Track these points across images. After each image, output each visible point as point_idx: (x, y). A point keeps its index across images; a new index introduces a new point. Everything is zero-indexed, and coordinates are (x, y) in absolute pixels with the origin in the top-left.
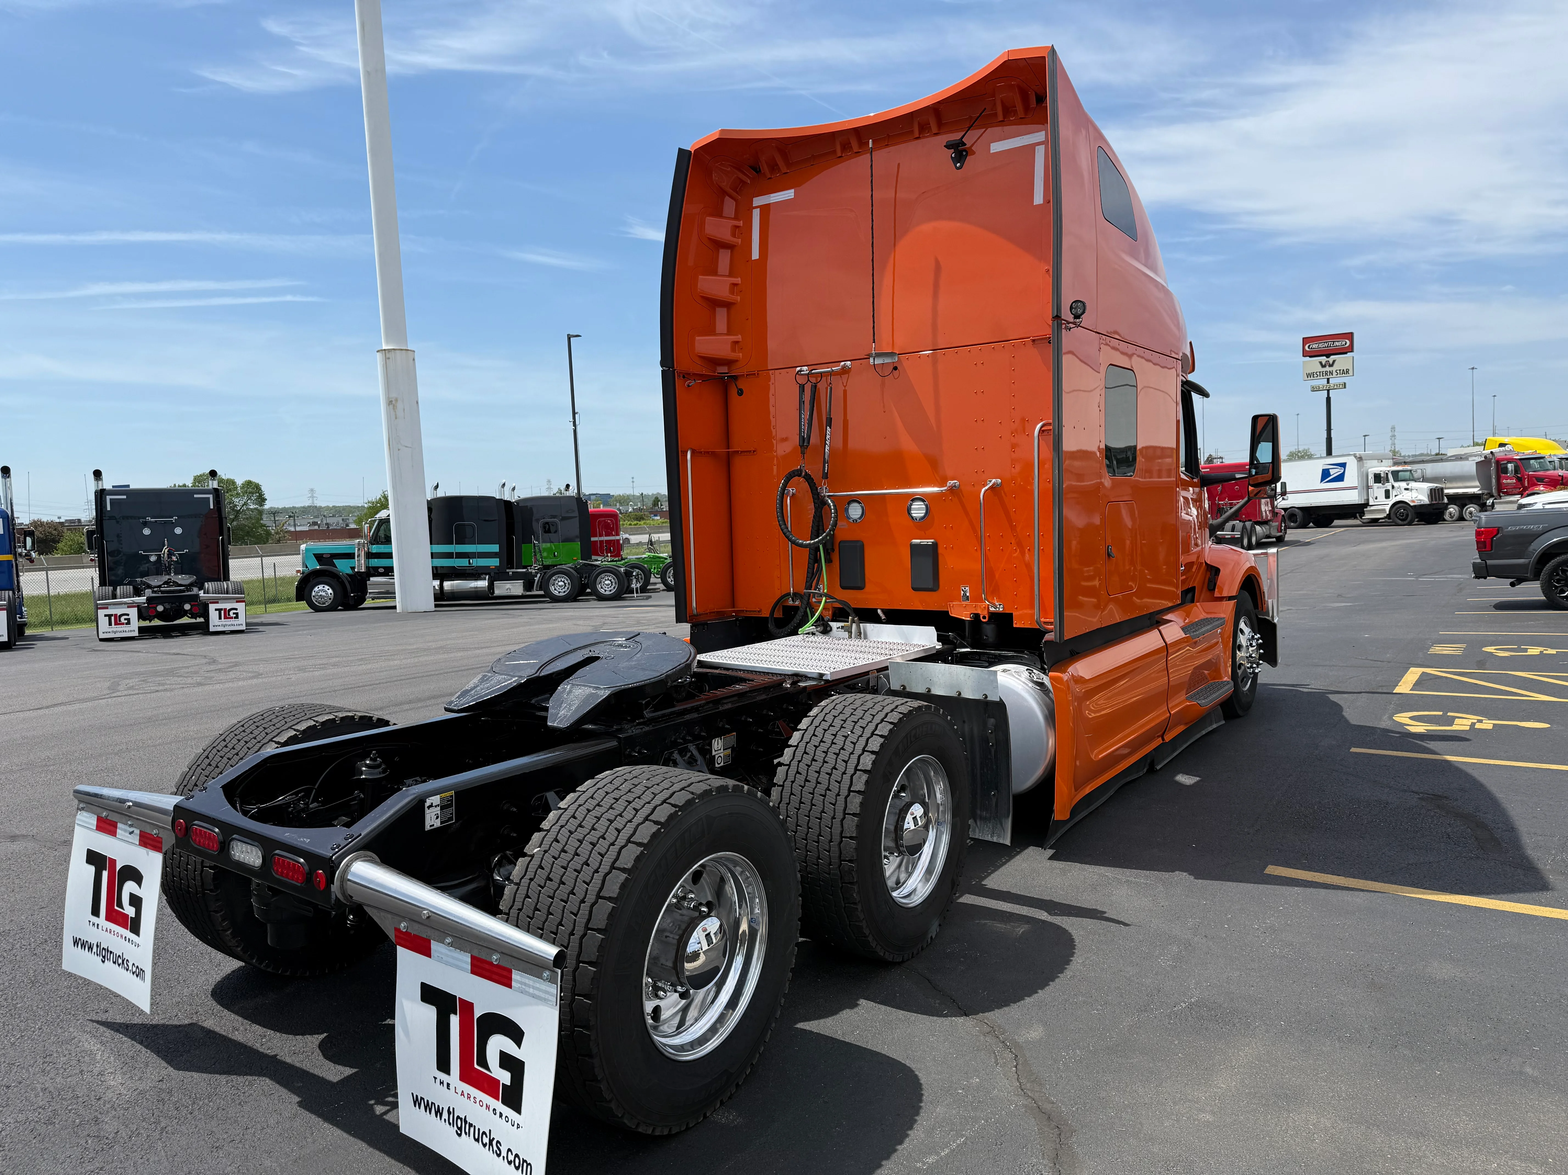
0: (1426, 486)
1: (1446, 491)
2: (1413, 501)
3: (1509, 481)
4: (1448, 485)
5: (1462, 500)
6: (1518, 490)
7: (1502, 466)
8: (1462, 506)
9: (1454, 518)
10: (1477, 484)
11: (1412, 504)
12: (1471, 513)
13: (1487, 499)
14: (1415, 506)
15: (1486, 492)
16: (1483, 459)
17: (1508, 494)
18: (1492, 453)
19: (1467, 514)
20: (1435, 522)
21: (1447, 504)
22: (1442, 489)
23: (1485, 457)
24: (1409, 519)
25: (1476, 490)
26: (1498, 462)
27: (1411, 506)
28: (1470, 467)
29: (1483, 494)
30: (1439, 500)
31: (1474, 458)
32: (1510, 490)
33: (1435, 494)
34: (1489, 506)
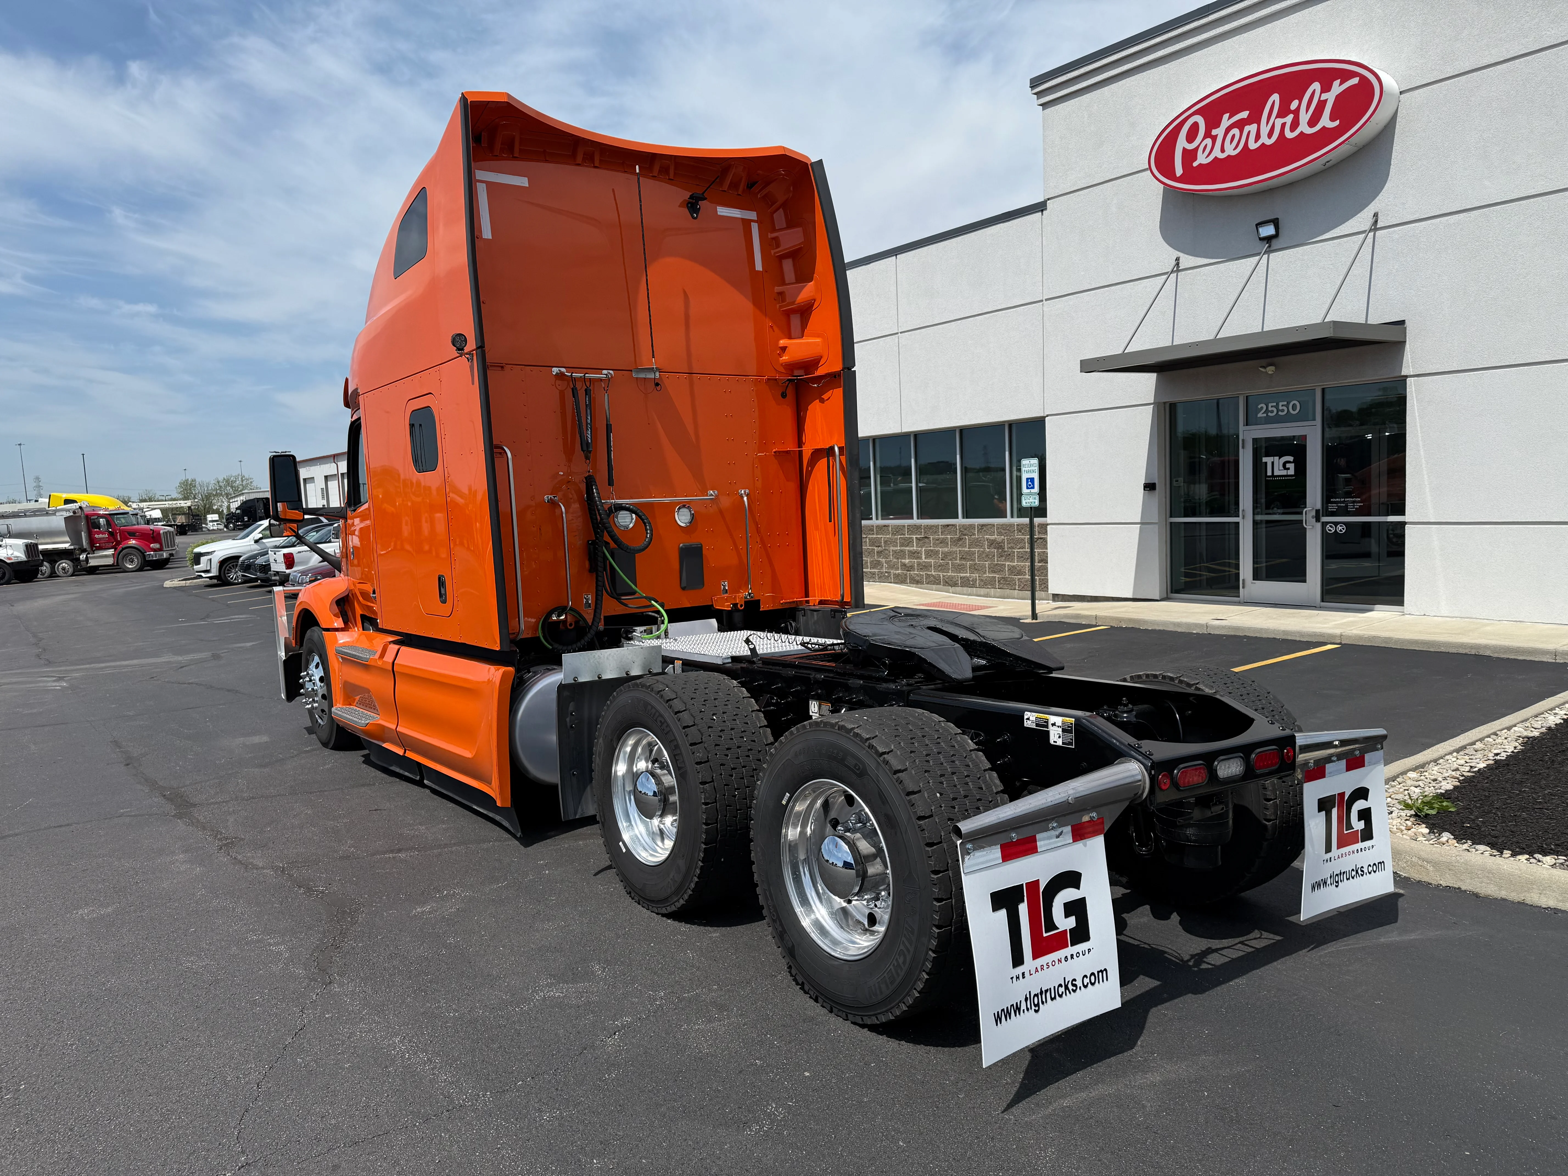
0: (21, 542)
1: (41, 547)
2: (9, 559)
3: (101, 536)
4: (43, 541)
5: (53, 556)
6: (111, 544)
7: (92, 521)
8: (53, 562)
9: (46, 575)
10: (68, 539)
11: (8, 561)
12: (64, 569)
13: (80, 555)
14: (12, 563)
15: (77, 547)
16: (72, 514)
17: (100, 548)
18: (80, 508)
19: (60, 570)
20: (29, 580)
21: (43, 561)
22: (37, 545)
23: (74, 512)
24: (6, 578)
25: (66, 546)
26: (88, 517)
27: (8, 564)
28: (58, 522)
29: (75, 549)
30: (36, 557)
31: (61, 513)
32: (104, 545)
33: (31, 549)
34: (83, 561)
